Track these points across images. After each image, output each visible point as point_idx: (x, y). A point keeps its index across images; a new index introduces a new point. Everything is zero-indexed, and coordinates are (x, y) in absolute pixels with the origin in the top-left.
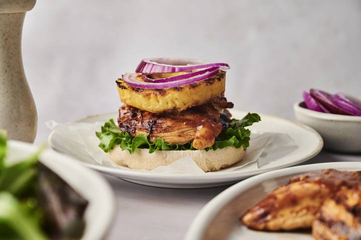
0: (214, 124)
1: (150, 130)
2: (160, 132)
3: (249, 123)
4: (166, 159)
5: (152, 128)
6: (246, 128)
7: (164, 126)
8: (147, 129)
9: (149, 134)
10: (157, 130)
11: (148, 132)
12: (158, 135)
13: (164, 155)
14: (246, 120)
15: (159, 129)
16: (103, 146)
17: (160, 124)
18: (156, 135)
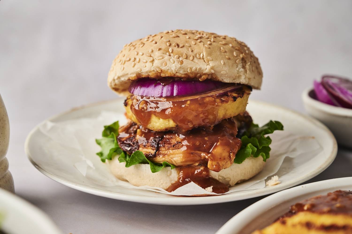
0: (232, 140)
1: (156, 146)
2: (169, 149)
3: (270, 131)
4: (171, 176)
5: (158, 144)
6: (266, 136)
7: (173, 141)
8: (152, 146)
9: (155, 151)
10: (164, 146)
11: (153, 150)
12: (166, 152)
13: (169, 172)
14: (266, 128)
15: (166, 145)
16: (101, 154)
17: (169, 139)
18: (164, 152)
